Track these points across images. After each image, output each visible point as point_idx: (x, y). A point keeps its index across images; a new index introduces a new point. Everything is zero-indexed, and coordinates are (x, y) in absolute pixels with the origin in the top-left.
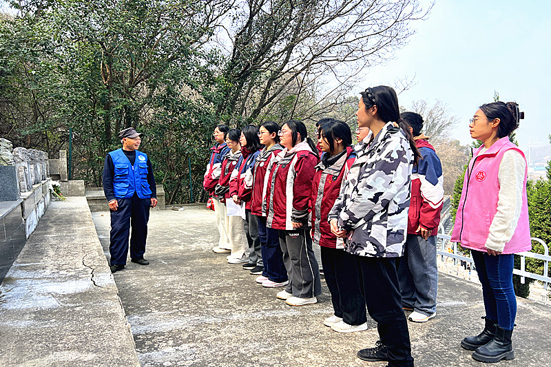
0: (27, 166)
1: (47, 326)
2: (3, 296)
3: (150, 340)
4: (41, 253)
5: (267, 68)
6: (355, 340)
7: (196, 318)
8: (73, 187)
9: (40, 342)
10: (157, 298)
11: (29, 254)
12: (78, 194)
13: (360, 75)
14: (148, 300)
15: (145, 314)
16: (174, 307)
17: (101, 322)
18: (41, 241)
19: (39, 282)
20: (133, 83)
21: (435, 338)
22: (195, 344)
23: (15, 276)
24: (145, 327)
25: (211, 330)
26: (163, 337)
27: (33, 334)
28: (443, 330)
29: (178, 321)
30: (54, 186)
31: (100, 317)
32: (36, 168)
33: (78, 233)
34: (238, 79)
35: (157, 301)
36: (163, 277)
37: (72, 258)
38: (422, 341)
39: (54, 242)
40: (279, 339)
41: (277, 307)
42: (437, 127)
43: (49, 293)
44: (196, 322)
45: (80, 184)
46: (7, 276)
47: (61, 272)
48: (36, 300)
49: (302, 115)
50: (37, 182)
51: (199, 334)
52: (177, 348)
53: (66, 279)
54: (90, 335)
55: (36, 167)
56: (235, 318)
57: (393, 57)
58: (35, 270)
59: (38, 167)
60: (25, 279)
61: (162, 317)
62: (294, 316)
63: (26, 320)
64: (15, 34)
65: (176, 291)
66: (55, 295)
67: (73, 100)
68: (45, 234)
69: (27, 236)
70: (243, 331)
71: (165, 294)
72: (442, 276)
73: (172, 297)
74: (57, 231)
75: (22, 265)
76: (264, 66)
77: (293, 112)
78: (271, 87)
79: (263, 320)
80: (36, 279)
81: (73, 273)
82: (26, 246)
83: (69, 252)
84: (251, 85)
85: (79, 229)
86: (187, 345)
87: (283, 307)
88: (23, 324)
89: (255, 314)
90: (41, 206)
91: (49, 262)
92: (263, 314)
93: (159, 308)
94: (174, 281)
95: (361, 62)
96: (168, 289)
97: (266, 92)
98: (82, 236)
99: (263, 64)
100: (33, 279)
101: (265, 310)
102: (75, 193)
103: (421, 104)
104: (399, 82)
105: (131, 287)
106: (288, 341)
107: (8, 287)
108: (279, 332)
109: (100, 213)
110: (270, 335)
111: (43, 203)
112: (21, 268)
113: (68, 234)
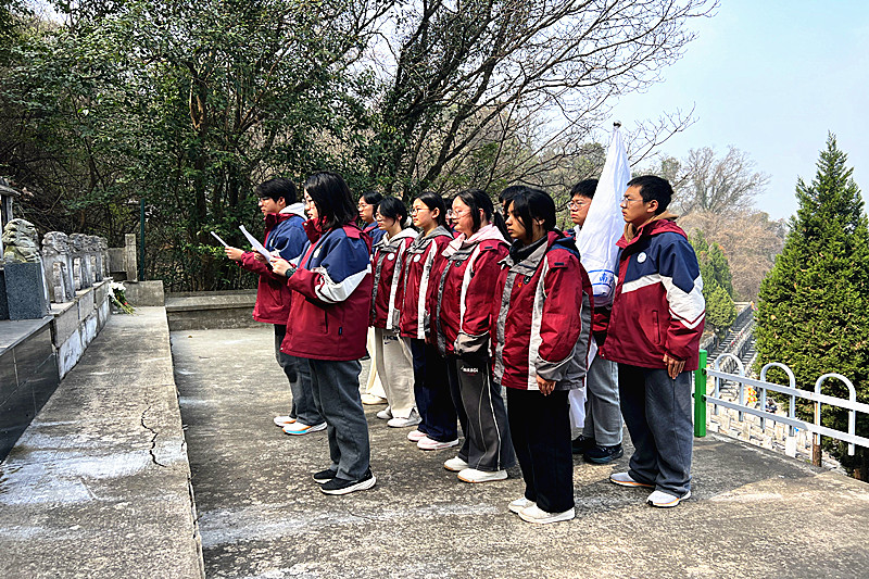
0: (65, 262)
1: (64, 538)
2: (5, 480)
3: (244, 554)
4: (79, 404)
5: (453, 100)
6: (588, 561)
7: (324, 516)
8: (146, 291)
9: (47, 568)
10: (262, 479)
11: (61, 405)
12: (154, 303)
13: (603, 108)
14: (247, 482)
15: (240, 507)
16: (289, 496)
17: (152, 532)
18: (84, 382)
19: (65, 456)
20: (241, 126)
21: (728, 560)
22: (317, 564)
23: (29, 444)
24: (238, 531)
25: (346, 538)
26: (265, 550)
27: (39, 553)
28: (743, 546)
29: (293, 521)
30: (116, 291)
31: (154, 521)
32: (83, 264)
33: (143, 370)
34: (406, 119)
35: (261, 484)
36: (276, 443)
37: (126, 412)
38: (706, 567)
39: (103, 384)
40: (458, 557)
41: (458, 498)
42: (730, 192)
43: (78, 477)
44: (321, 523)
45: (156, 286)
46: (17, 444)
47: (105, 439)
48: (56, 489)
49: (507, 174)
50: (84, 286)
51: (325, 545)
52: (286, 570)
53: (109, 450)
54: (132, 557)
55: (84, 262)
56: (387, 516)
57: (657, 79)
58: (64, 433)
59: (88, 262)
60: (45, 449)
61: (267, 513)
62: (486, 515)
63: (32, 526)
64: (55, 53)
65: (293, 468)
66: (86, 480)
67: (147, 155)
68: (92, 370)
69: (62, 375)
70: (399, 542)
71: (275, 473)
72: (739, 446)
73: (286, 478)
74: (112, 365)
75: (45, 424)
76: (447, 97)
77: (492, 171)
78: (459, 130)
79: (434, 521)
80: (63, 450)
81: (122, 441)
82: (58, 391)
83: (123, 401)
84: (426, 128)
85: (145, 362)
86: (304, 565)
87: (468, 498)
88: (26, 533)
89: (421, 510)
90: (92, 325)
91: (88, 419)
92: (433, 510)
93: (263, 497)
94: (293, 449)
95: (605, 87)
96: (282, 463)
97: (450, 139)
98: (147, 375)
99: (446, 93)
100: (58, 449)
101: (437, 503)
102: (147, 301)
103: (703, 154)
104: (667, 119)
105: (223, 459)
106: (474, 561)
107: (16, 464)
108: (461, 543)
109: (188, 333)
110: (445, 550)
111: (95, 319)
112: (42, 430)
113: (127, 371)
